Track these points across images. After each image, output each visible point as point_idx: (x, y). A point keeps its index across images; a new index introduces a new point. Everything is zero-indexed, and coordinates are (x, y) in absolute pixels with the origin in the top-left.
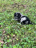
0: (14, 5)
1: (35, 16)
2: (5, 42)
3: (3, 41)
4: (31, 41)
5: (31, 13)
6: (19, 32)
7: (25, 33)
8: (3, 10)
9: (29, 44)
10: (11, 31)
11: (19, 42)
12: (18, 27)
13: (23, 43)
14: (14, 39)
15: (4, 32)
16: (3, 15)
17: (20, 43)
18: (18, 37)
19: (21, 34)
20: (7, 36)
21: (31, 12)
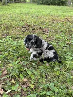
0: (25, 27)
1: (65, 48)
2: (6, 91)
3: (2, 88)
4: (60, 90)
5: (58, 43)
6: (36, 73)
7: (46, 76)
8: (3, 35)
9: (56, 94)
10: (18, 72)
11: (35, 92)
12: (34, 64)
13: (44, 92)
14: (25, 86)
15: (6, 72)
16: (3, 43)
17: (37, 94)
18: (32, 83)
19: (39, 77)
20: (11, 80)
21: (58, 40)
